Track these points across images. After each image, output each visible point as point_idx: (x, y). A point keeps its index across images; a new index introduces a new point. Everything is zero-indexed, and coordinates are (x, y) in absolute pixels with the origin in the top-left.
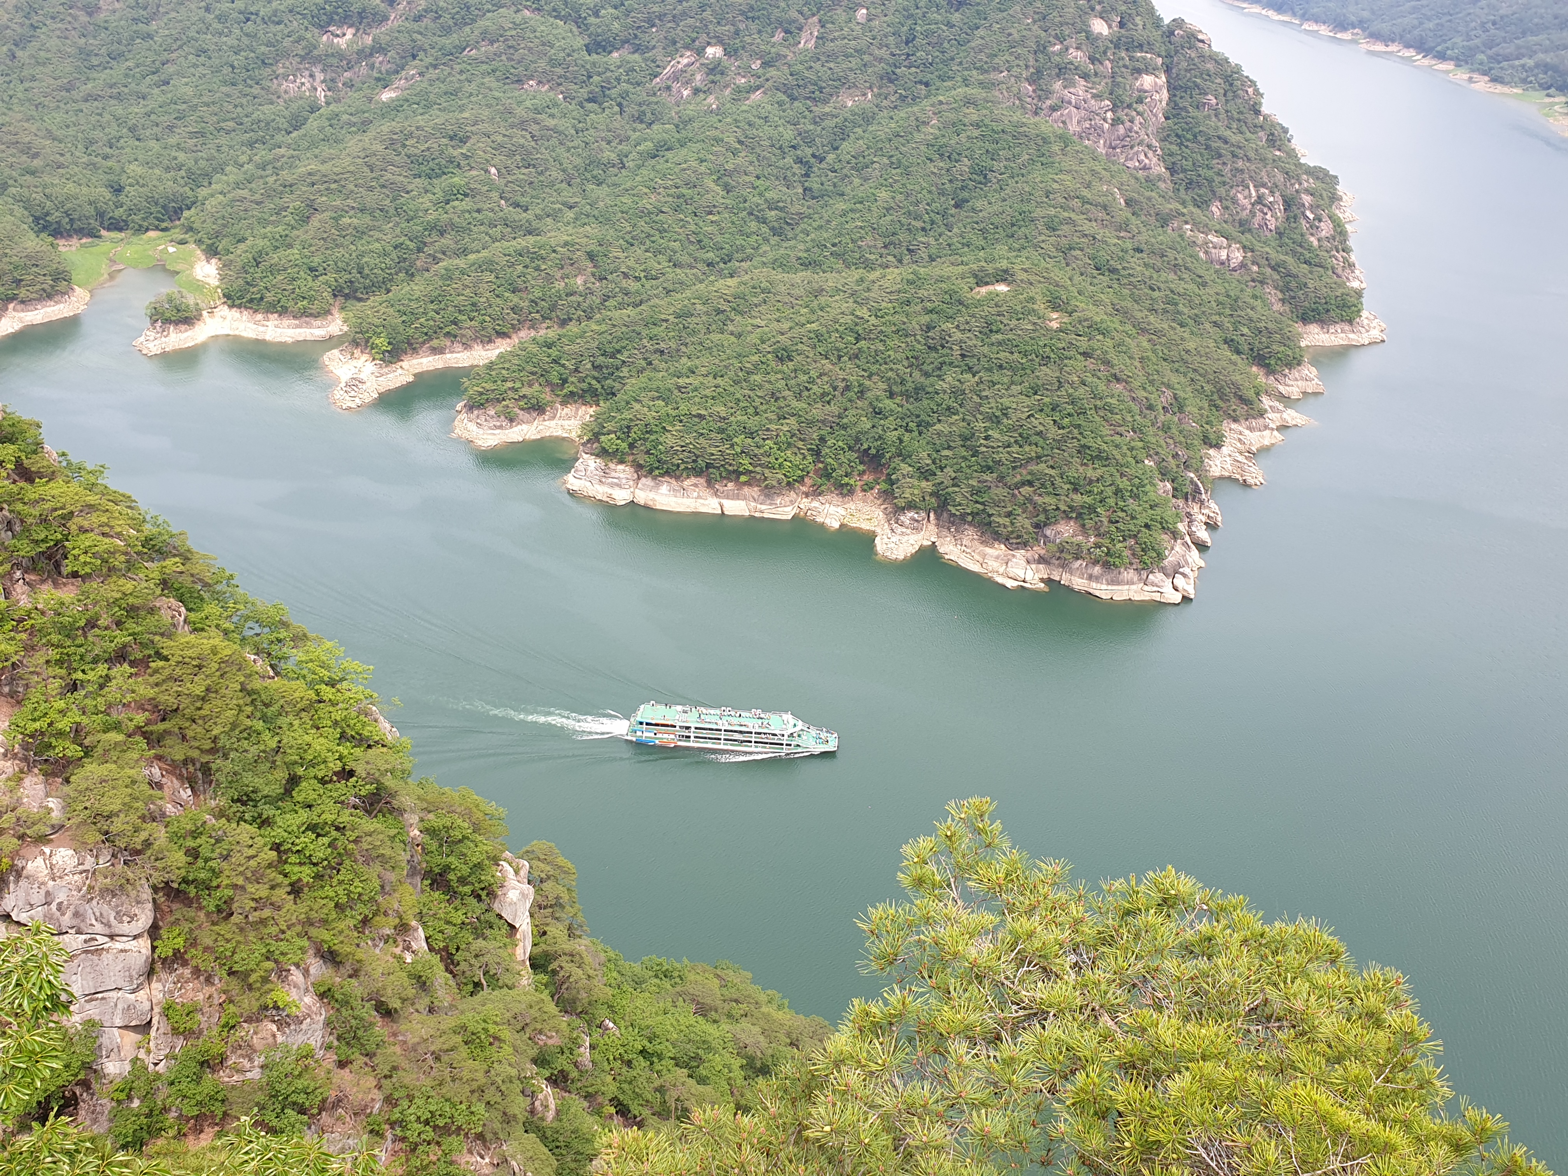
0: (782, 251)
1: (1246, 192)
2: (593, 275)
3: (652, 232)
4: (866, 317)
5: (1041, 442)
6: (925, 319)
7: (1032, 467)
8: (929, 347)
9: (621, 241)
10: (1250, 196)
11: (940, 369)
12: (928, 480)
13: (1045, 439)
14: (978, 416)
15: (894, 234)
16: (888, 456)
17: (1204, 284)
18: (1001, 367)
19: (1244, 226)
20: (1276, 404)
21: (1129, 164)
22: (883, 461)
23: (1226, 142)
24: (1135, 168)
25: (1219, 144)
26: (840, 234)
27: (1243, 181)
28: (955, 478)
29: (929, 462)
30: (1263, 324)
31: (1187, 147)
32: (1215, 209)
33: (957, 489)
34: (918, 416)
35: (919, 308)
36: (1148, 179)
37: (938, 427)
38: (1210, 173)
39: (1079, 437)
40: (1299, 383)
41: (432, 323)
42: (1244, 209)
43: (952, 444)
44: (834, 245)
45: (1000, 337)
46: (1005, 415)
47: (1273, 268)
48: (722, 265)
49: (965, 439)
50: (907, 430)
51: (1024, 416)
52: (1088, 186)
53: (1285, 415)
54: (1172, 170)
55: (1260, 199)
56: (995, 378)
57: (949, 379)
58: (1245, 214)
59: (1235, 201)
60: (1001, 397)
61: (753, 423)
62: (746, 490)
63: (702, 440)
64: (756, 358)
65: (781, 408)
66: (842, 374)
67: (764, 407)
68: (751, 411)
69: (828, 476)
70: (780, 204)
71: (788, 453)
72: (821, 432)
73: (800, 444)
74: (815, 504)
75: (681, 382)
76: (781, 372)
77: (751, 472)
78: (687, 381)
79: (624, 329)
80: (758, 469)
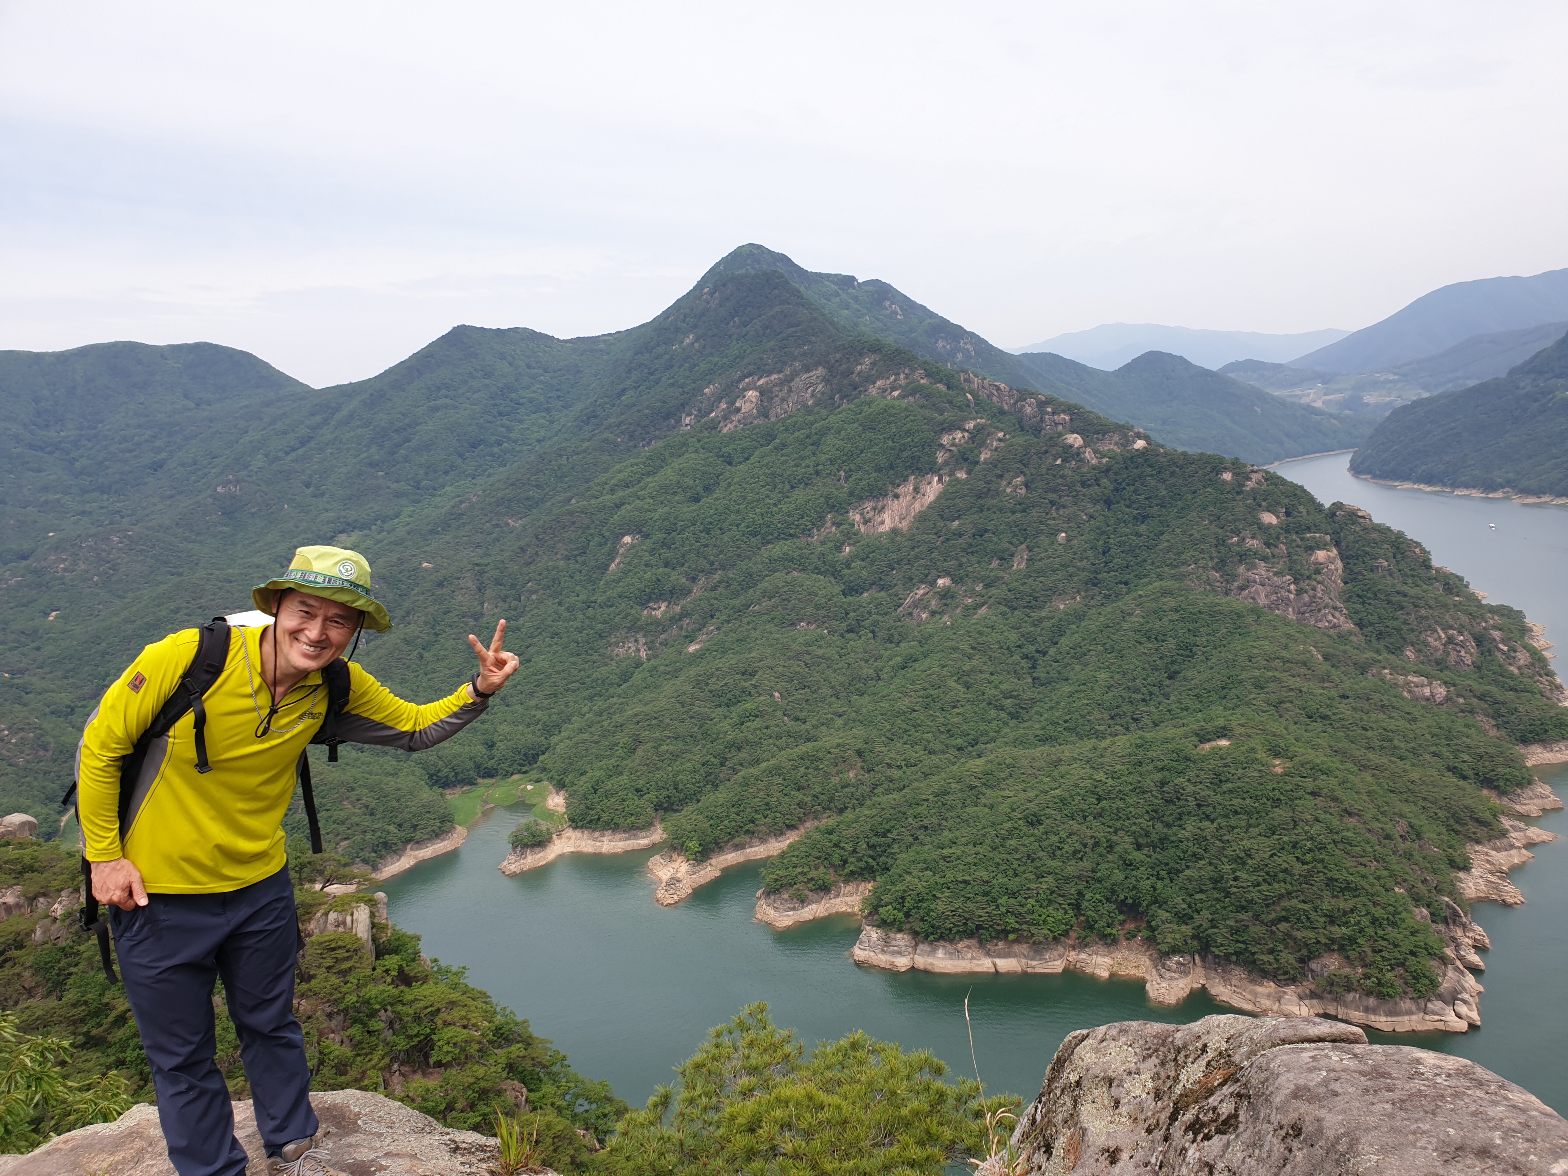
0: (1021, 731)
1: (1435, 635)
2: (862, 768)
3: (908, 728)
4: (1104, 779)
5: (1288, 879)
6: (1158, 776)
7: (1285, 903)
8: (1166, 801)
9: (883, 738)
10: (1440, 638)
11: (1180, 819)
12: (1186, 924)
13: (1292, 876)
14: (1223, 859)
15: (1118, 707)
16: (1144, 904)
17: (1415, 720)
18: (1236, 813)
19: (1441, 664)
20: (1517, 823)
21: (1320, 625)
22: (1141, 909)
23: (1405, 596)
24: (1326, 628)
25: (1398, 598)
26: (1070, 712)
27: (1430, 626)
28: (1213, 920)
29: (1185, 906)
30: (1482, 750)
31: (1370, 604)
32: (1409, 653)
33: (1216, 930)
34: (1167, 864)
35: (1150, 767)
36: (1340, 636)
37: (1187, 872)
38: (1396, 624)
39: (1325, 871)
40: (1535, 801)
41: (733, 824)
42: (1437, 650)
43: (1203, 887)
44: (1066, 722)
45: (1229, 785)
46: (1249, 856)
47: (1479, 698)
48: (970, 748)
49: (1215, 881)
50: (1159, 879)
51: (1267, 855)
52: (1286, 647)
53: (1529, 833)
54: (1360, 625)
55: (1450, 640)
56: (1233, 822)
57: (1189, 828)
58: (1439, 654)
59: (1427, 645)
60: (1242, 840)
61: (1014, 884)
62: (1016, 948)
63: (969, 904)
64: (1008, 825)
65: (1036, 868)
66: (1089, 833)
67: (1022, 869)
68: (1010, 873)
69: (1091, 928)
70: (1015, 693)
71: (1051, 909)
72: (1080, 887)
73: (1060, 900)
74: (1083, 956)
75: (945, 852)
76: (1033, 835)
77: (1018, 930)
78: (951, 851)
79: (892, 811)
80: (1024, 927)
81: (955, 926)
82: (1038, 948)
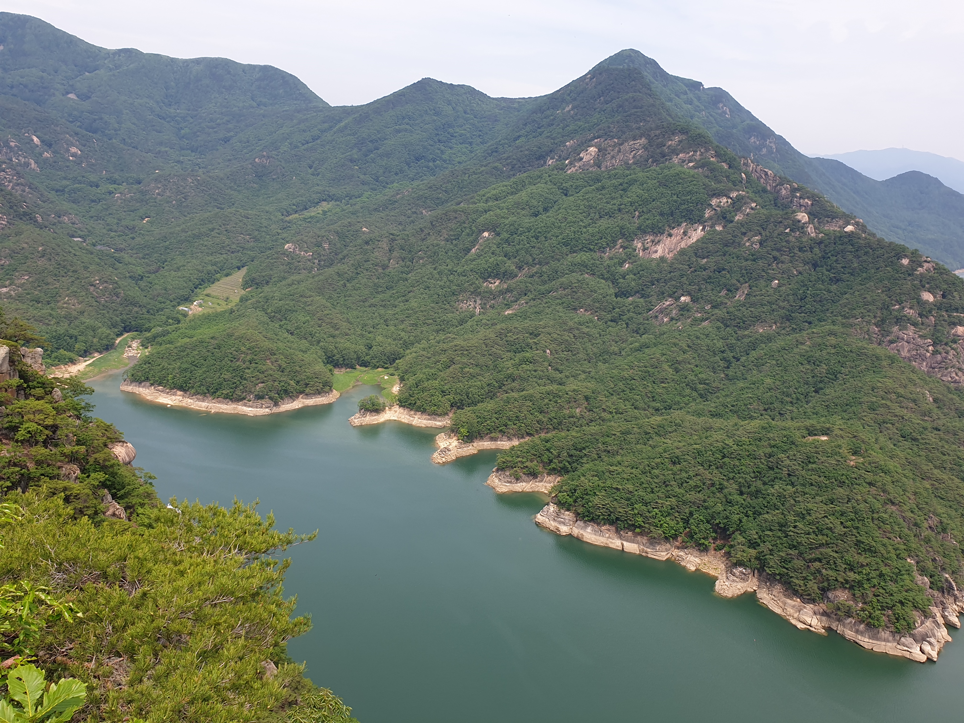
0: (701, 406)
2: (586, 408)
3: (626, 389)
4: (731, 444)
5: (830, 533)
6: (768, 450)
7: (822, 550)
8: (769, 467)
9: (606, 392)
11: (773, 481)
12: (755, 549)
13: (833, 533)
14: (792, 512)
15: (771, 403)
16: (731, 529)
18: (812, 485)
22: (728, 533)
26: (737, 400)
28: (772, 550)
29: (756, 537)
33: (771, 557)
34: (754, 508)
35: (766, 444)
37: (766, 516)
39: (858, 535)
41: (493, 424)
43: (772, 528)
44: (733, 406)
45: (814, 466)
46: (809, 514)
48: (663, 411)
49: (781, 525)
50: (746, 516)
51: (820, 516)
56: (807, 490)
57: (776, 487)
60: (808, 503)
61: (648, 497)
62: (639, 538)
63: (615, 503)
64: (659, 460)
65: (668, 491)
66: (709, 476)
67: (657, 489)
68: (649, 490)
69: (692, 537)
70: (707, 382)
71: (668, 518)
72: (691, 509)
73: (676, 514)
74: (682, 553)
75: (612, 468)
76: (672, 470)
77: (643, 527)
78: (615, 468)
79: (590, 437)
80: (647, 525)
81: (603, 515)
82: (653, 541)
